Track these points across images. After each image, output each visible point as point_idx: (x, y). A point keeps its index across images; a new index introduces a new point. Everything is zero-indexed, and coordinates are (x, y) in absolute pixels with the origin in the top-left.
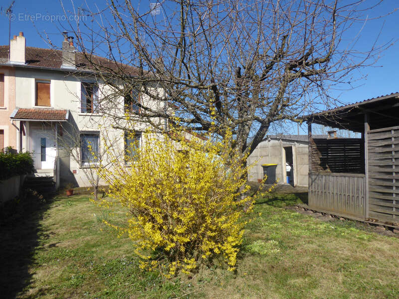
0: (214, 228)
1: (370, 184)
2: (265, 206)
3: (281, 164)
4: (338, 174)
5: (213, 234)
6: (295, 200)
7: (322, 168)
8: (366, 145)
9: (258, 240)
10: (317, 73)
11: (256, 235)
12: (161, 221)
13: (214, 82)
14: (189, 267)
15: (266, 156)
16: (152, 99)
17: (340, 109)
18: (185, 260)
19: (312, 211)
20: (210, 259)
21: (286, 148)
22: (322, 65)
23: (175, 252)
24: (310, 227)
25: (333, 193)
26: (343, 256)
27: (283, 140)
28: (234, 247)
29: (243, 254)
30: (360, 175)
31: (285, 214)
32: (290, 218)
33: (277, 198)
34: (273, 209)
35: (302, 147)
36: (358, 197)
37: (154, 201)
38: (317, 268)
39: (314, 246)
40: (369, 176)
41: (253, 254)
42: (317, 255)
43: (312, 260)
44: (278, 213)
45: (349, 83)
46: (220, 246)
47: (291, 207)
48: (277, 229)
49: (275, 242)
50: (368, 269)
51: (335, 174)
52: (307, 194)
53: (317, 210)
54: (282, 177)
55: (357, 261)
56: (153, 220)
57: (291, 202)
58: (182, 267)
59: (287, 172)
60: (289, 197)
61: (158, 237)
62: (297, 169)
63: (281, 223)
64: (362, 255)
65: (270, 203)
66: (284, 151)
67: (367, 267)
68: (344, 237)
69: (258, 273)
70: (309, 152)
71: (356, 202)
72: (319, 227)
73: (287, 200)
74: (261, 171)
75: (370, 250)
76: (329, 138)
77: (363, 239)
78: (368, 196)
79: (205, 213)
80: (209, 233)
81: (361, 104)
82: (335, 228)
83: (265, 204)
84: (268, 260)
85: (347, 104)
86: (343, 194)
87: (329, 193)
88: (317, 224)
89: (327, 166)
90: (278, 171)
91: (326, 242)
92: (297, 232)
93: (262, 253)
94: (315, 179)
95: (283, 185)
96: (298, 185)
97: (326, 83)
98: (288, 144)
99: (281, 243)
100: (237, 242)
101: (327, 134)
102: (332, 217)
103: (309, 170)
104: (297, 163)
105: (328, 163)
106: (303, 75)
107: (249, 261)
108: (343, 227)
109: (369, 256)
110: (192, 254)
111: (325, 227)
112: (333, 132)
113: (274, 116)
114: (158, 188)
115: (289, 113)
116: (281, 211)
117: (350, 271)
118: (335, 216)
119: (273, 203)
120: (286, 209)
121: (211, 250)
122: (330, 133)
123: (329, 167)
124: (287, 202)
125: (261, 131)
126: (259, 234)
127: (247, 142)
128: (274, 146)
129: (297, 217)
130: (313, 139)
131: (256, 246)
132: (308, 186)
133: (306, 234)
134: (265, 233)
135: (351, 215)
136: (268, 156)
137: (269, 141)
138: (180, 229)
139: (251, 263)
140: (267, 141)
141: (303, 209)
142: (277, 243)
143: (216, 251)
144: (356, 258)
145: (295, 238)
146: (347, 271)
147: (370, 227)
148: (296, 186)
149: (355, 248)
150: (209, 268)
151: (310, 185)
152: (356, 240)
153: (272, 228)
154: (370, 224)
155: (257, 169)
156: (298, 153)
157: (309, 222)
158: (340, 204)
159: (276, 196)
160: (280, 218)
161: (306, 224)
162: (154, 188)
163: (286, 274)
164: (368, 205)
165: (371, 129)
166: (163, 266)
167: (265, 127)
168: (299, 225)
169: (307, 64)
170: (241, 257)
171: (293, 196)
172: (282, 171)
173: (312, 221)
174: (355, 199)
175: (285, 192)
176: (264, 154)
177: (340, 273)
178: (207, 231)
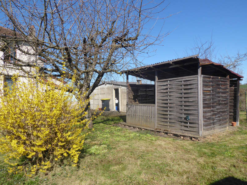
0: (63, 140)
1: (157, 110)
2: (101, 124)
3: (113, 99)
4: (142, 104)
5: (63, 144)
6: (119, 120)
7: (134, 101)
8: (156, 88)
9: (95, 145)
10: (130, 46)
11: (94, 142)
12: (25, 138)
13: (66, 45)
14: (46, 167)
15: (103, 94)
16: (23, 53)
17: (143, 68)
18: (43, 163)
19: (128, 126)
20: (62, 161)
21: (115, 89)
22: (133, 41)
23: (36, 158)
24: (126, 136)
25: (139, 115)
26: (141, 150)
27: (113, 84)
28: (77, 151)
29: (84, 155)
30: (153, 105)
31: (112, 129)
32: (115, 131)
33: (109, 119)
34: (106, 126)
35: (124, 89)
36: (152, 117)
37: (19, 125)
38: (127, 159)
39: (127, 146)
40: (157, 105)
41: (91, 154)
42: (128, 151)
43: (124, 155)
44: (108, 128)
45: (147, 53)
46: (68, 151)
47: (116, 124)
48: (107, 138)
49: (105, 146)
50: (153, 156)
51: (140, 104)
52: (125, 116)
53: (131, 126)
54: (113, 107)
55: (148, 152)
56: (19, 138)
57: (117, 121)
58: (41, 168)
59: (116, 104)
60: (116, 118)
61: (21, 149)
62: (121, 101)
63: (110, 134)
64: (151, 149)
65: (104, 122)
66: (114, 91)
67: (153, 155)
68: (143, 140)
69: (93, 166)
70: (127, 92)
71: (150, 120)
72: (131, 135)
73: (115, 120)
74: (101, 103)
75: (155, 145)
76: (137, 84)
77: (152, 140)
78: (156, 116)
79: (56, 131)
80: (60, 144)
81: (154, 65)
82: (139, 135)
83: (101, 123)
84: (99, 157)
85: (147, 65)
86: (144, 116)
87: (137, 115)
88: (130, 133)
89: (137, 100)
90: (110, 103)
91: (133, 143)
92: (118, 139)
93: (96, 153)
94: (130, 108)
95: (113, 111)
96: (122, 111)
97: (136, 52)
98: (116, 87)
99: (108, 146)
100: (79, 148)
101: (136, 81)
102: (139, 129)
103: (127, 102)
104: (121, 98)
105: (137, 98)
106: (122, 46)
107: (88, 159)
108: (143, 134)
109: (154, 149)
110: (49, 158)
111: (134, 135)
112: (139, 81)
113: (106, 70)
114: (22, 115)
115: (116, 68)
116: (110, 127)
117: (144, 158)
118: (140, 128)
119: (106, 123)
120: (113, 126)
121: (62, 154)
122: (138, 81)
123: (138, 101)
124: (115, 121)
125: (98, 78)
126: (96, 142)
127: (90, 85)
128: (108, 88)
129: (119, 130)
130: (130, 84)
131: (93, 150)
132: (126, 111)
133: (123, 139)
134: (99, 141)
135: (148, 127)
136: (105, 94)
137: (106, 85)
138: (39, 143)
139: (89, 160)
140: (104, 85)
141: (123, 125)
142: (106, 146)
143: (65, 154)
144: (148, 151)
145: (117, 142)
146: (142, 158)
147: (157, 133)
148: (121, 112)
149: (148, 145)
150: (61, 166)
151: (127, 111)
152: (149, 141)
153: (104, 137)
154: (157, 131)
155: (98, 102)
156: (122, 93)
157: (126, 132)
158: (142, 121)
159: (109, 118)
160: (109, 131)
161: (123, 134)
162: (19, 116)
163: (109, 164)
164: (156, 121)
165: (158, 79)
166: (27, 169)
167: (100, 76)
168: (120, 135)
169: (125, 40)
170: (83, 157)
171: (119, 118)
172: (113, 103)
173: (127, 132)
174: (150, 118)
175: (114, 115)
176: (103, 92)
177: (139, 160)
178: (59, 142)
